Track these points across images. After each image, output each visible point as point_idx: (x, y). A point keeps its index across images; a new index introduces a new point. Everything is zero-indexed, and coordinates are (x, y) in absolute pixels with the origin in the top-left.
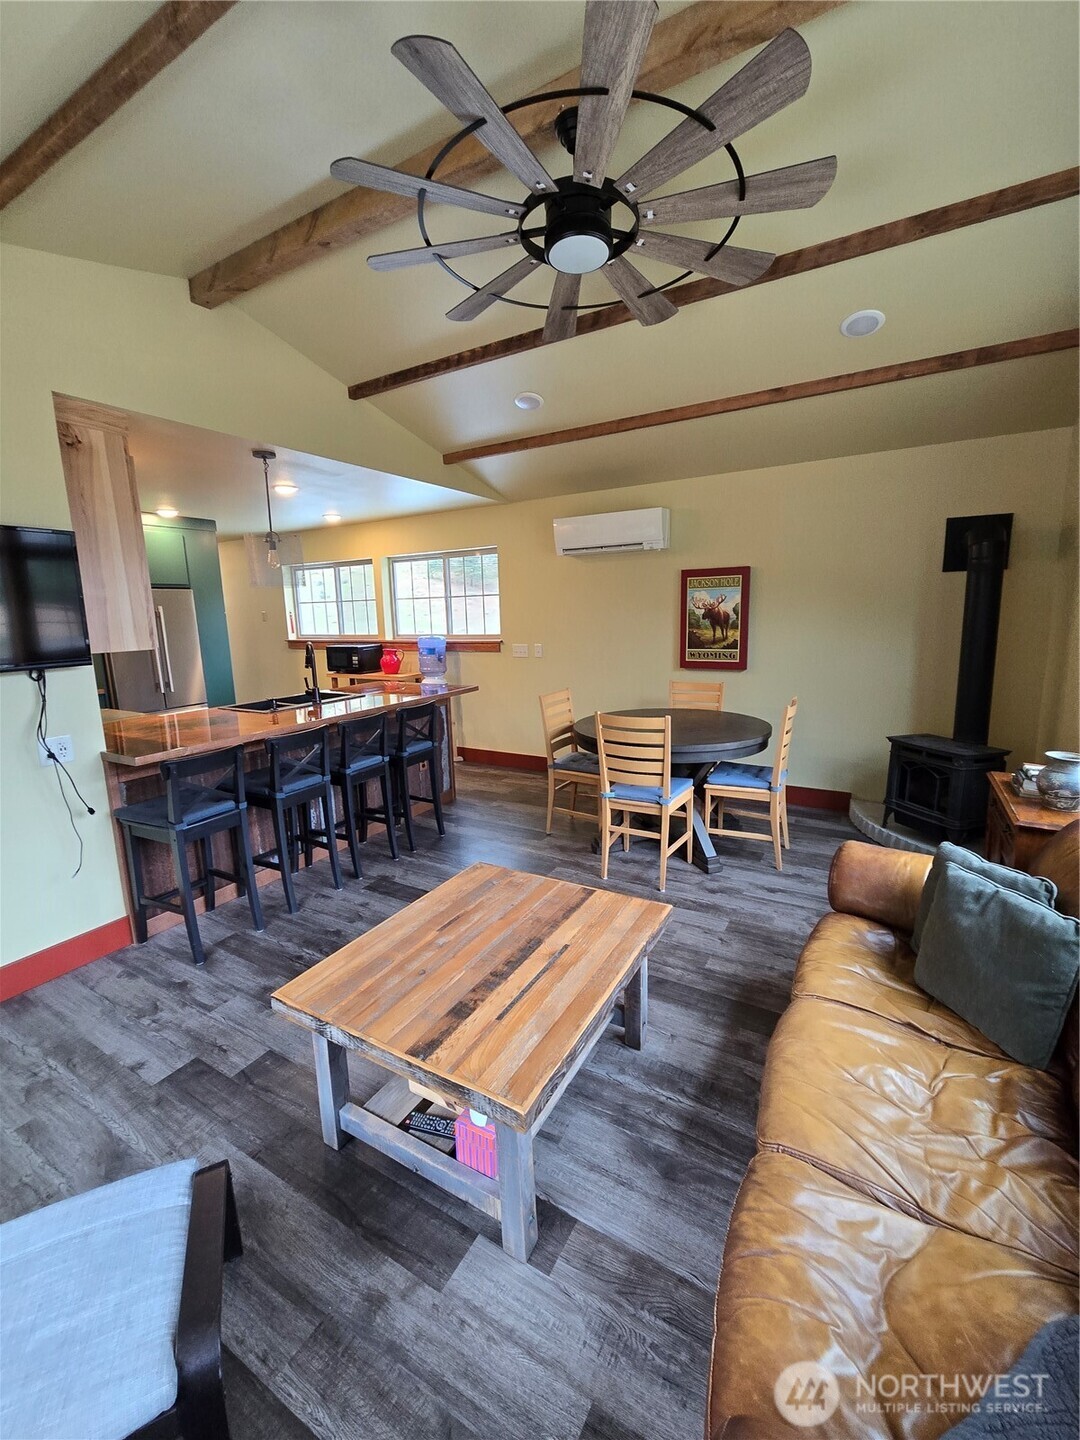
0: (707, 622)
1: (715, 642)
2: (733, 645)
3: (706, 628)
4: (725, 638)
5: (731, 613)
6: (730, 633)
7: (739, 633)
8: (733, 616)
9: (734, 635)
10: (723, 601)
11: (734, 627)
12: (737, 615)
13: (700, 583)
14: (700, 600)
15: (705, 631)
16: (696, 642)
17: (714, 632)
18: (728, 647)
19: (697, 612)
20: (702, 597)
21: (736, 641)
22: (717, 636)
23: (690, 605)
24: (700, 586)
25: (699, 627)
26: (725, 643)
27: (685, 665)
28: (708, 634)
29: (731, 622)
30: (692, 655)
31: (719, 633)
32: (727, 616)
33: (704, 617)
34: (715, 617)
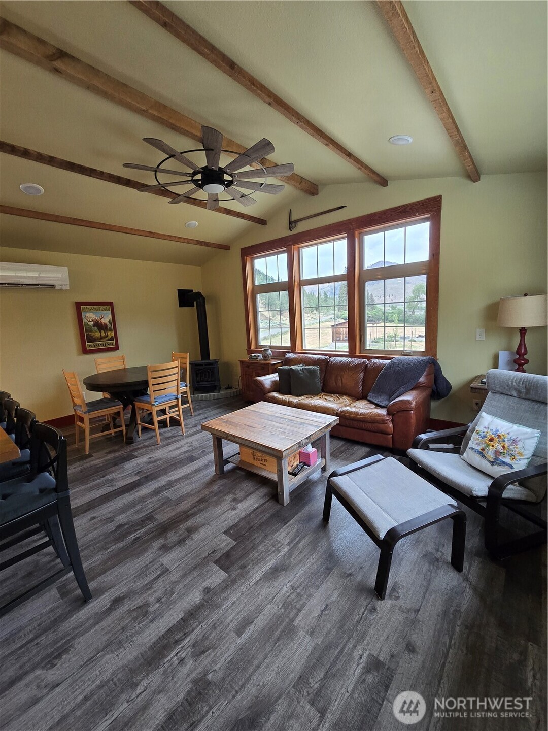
0: (96, 329)
1: (102, 338)
2: (111, 339)
3: (96, 332)
4: (107, 336)
5: (108, 323)
6: (109, 333)
7: (113, 333)
8: (109, 325)
9: (111, 334)
10: (102, 318)
11: (110, 330)
12: (111, 324)
13: (88, 309)
14: (90, 318)
15: (96, 333)
16: (91, 339)
17: (101, 333)
18: (109, 340)
19: (89, 323)
20: (90, 316)
21: (112, 337)
22: (102, 335)
23: (84, 320)
24: (89, 310)
25: (91, 331)
26: (107, 338)
27: (85, 351)
28: (98, 334)
29: (108, 327)
30: (90, 346)
31: (103, 334)
32: (106, 325)
33: (94, 326)
34: (99, 325)
